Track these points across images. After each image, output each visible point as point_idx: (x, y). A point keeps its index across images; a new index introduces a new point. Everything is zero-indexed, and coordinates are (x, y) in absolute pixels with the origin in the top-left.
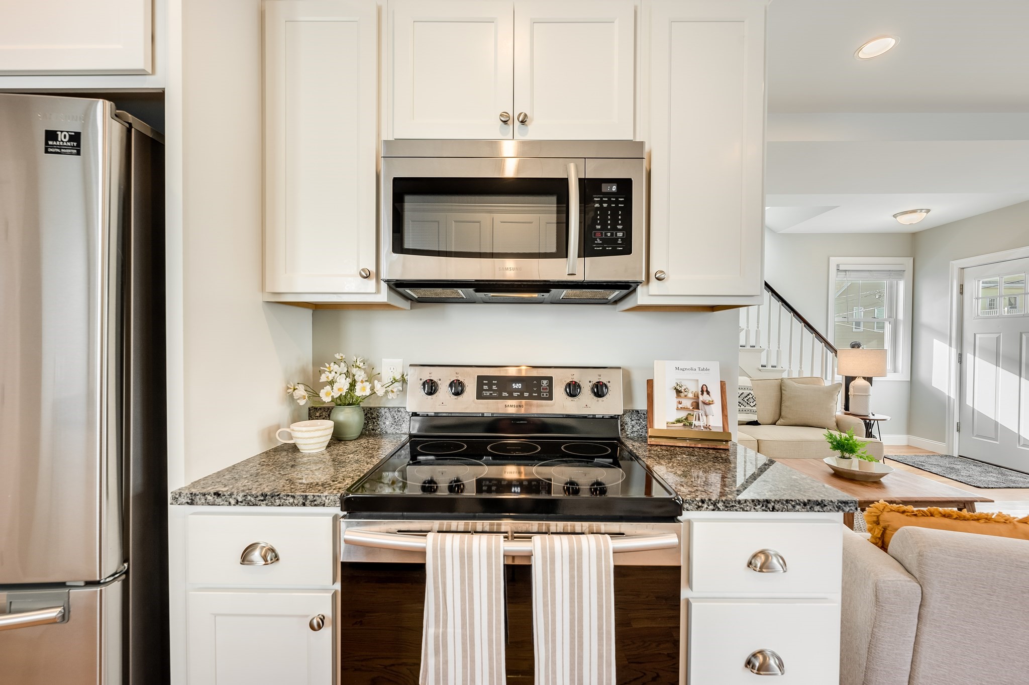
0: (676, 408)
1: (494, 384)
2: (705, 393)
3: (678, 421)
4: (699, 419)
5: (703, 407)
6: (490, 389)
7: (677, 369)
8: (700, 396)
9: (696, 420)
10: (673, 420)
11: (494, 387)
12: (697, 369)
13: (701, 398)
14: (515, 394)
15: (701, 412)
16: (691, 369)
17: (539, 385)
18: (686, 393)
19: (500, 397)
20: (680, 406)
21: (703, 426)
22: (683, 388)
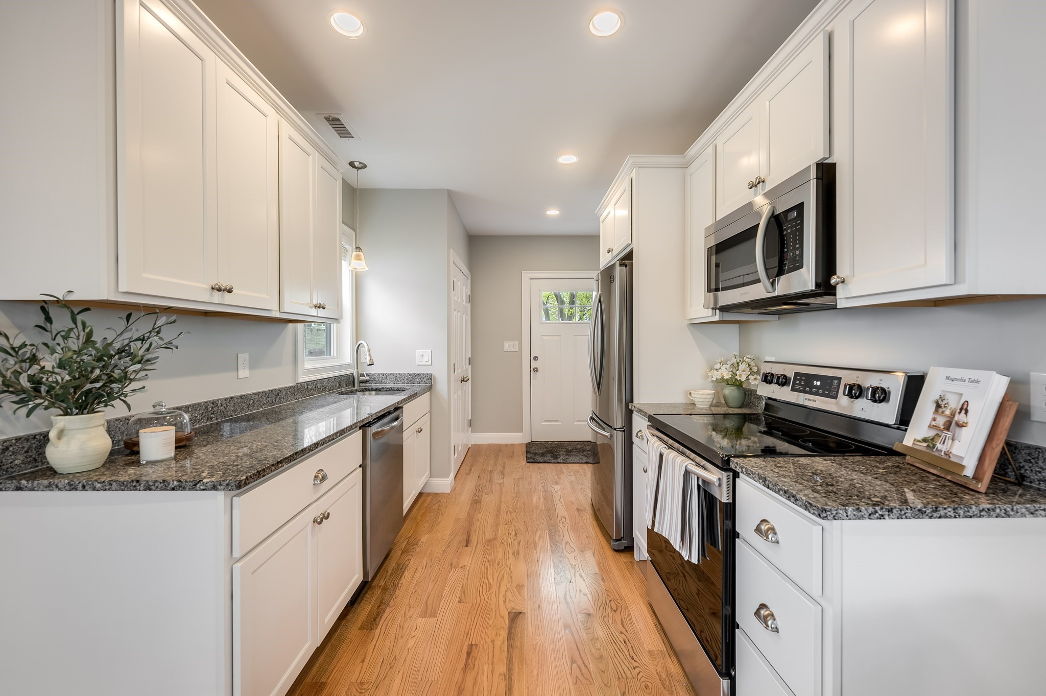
0: (928, 424)
1: (803, 380)
2: (963, 412)
3: (925, 440)
4: (944, 443)
5: (954, 429)
6: (800, 384)
7: (947, 378)
8: (957, 415)
9: (940, 443)
10: (921, 438)
11: (803, 383)
12: (967, 380)
13: (956, 418)
14: (814, 390)
15: (949, 434)
16: (961, 380)
17: (831, 384)
18: (944, 409)
19: (804, 392)
20: (933, 423)
21: (945, 452)
22: (945, 402)
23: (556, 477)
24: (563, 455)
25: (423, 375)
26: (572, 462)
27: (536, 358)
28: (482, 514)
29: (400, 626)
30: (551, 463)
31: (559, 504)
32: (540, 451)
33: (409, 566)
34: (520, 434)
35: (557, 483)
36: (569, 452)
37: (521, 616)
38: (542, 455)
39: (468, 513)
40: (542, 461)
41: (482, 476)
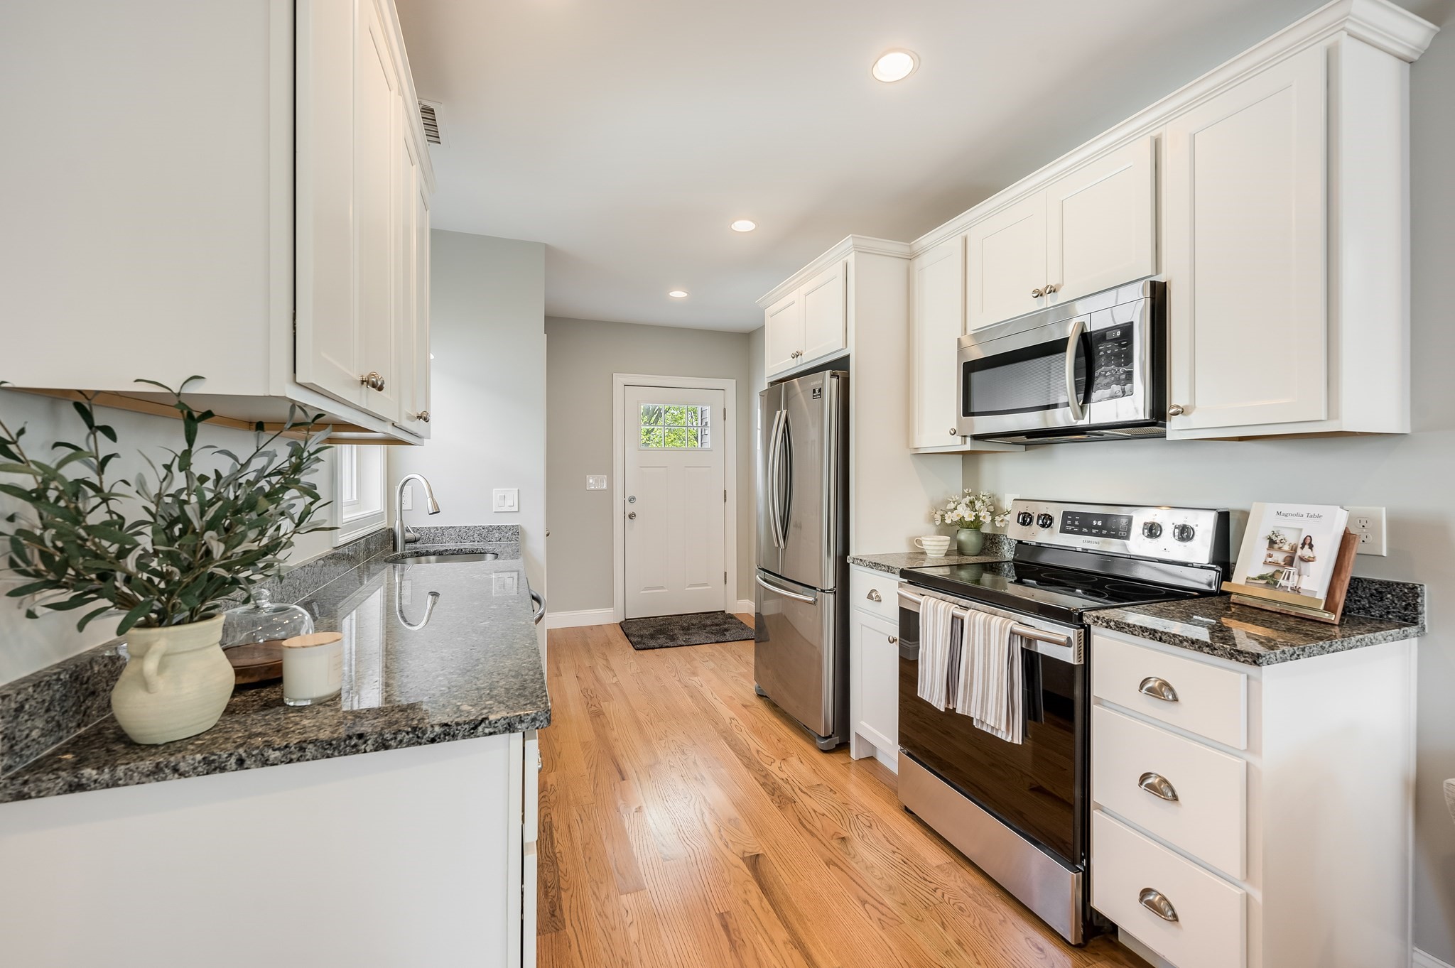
0: (1263, 561)
1: (1077, 520)
2: (1307, 547)
3: (1261, 577)
4: (1288, 579)
5: (1298, 564)
6: (1073, 524)
7: (1279, 514)
8: (1299, 550)
9: (1284, 579)
10: (1255, 576)
11: (1076, 523)
12: (1305, 516)
13: (1299, 552)
14: (1094, 531)
15: (1293, 570)
16: (1297, 515)
17: (1118, 524)
18: (1281, 545)
19: (1080, 533)
20: (1270, 560)
21: (1291, 588)
22: (1280, 538)
23: (688, 666)
24: (681, 635)
25: (506, 527)
26: (698, 642)
27: (632, 499)
28: (616, 729)
29: (600, 915)
30: (670, 647)
31: (715, 702)
32: (646, 632)
33: (555, 824)
34: (610, 610)
35: (694, 674)
36: (686, 630)
37: (761, 859)
38: (652, 637)
39: (595, 731)
40: (656, 645)
41: (581, 675)
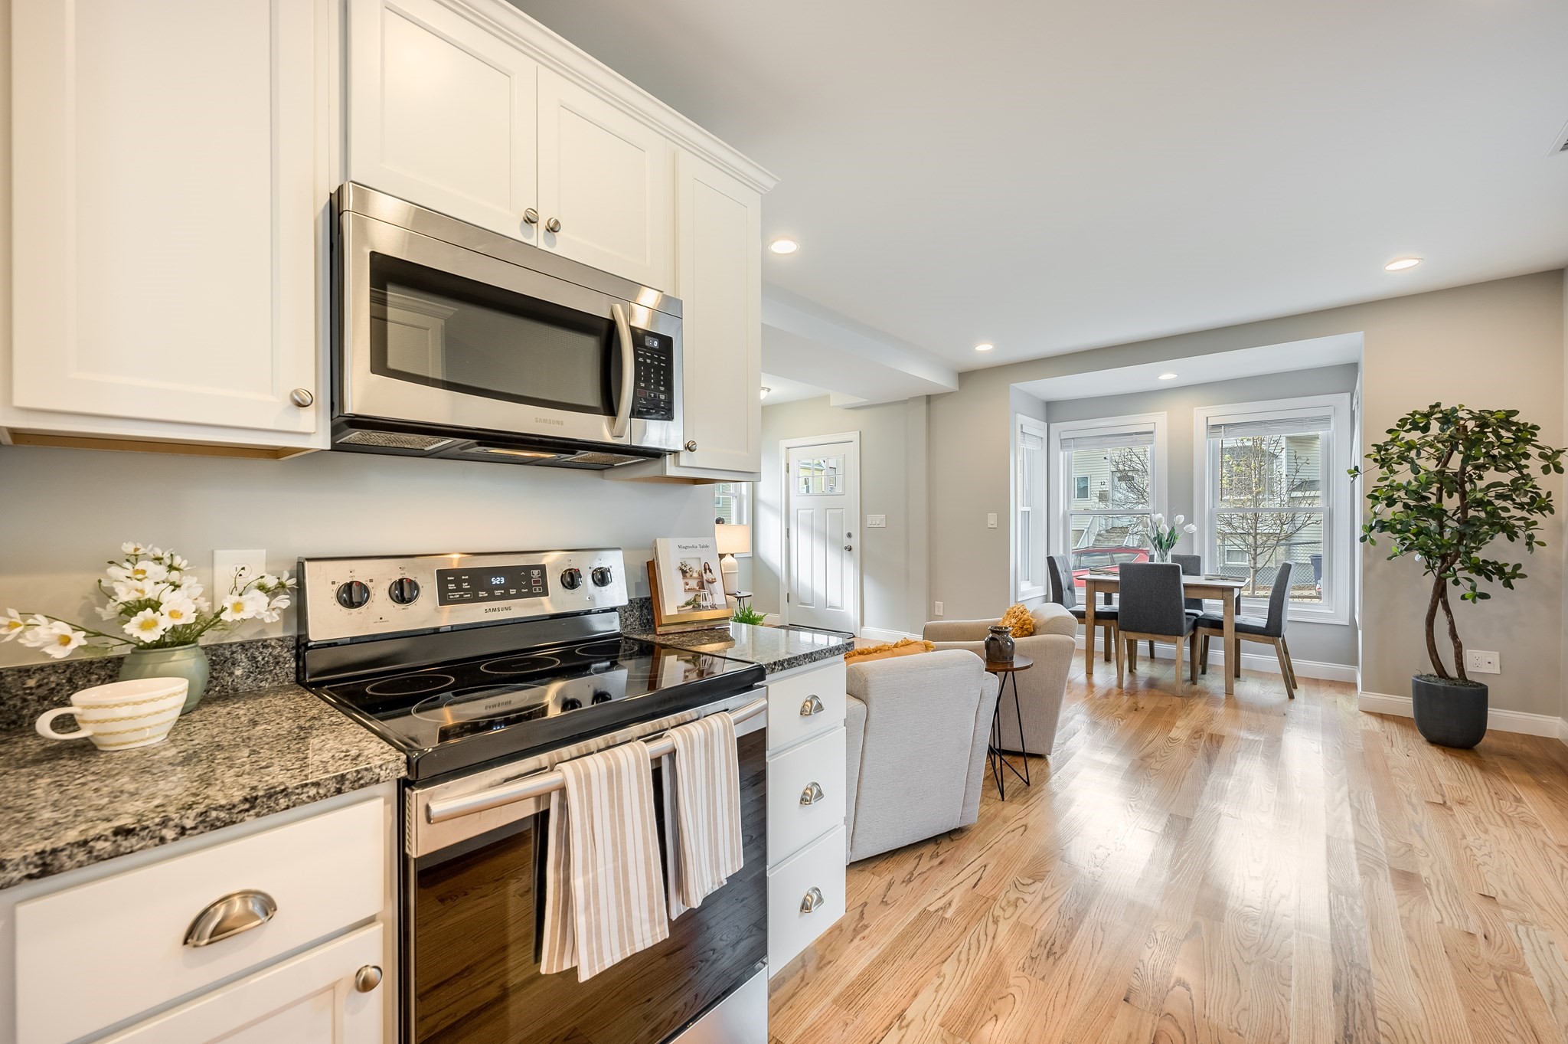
0: (684, 590)
1: (465, 581)
2: (708, 571)
3: (688, 604)
4: (706, 600)
6: (459, 588)
7: (680, 547)
8: (704, 574)
10: (683, 604)
11: (465, 586)
12: (699, 547)
13: (705, 578)
14: (498, 593)
15: (706, 591)
16: (693, 547)
17: (528, 577)
18: (691, 573)
19: (476, 599)
20: (687, 587)
21: (710, 606)
22: (688, 567)
